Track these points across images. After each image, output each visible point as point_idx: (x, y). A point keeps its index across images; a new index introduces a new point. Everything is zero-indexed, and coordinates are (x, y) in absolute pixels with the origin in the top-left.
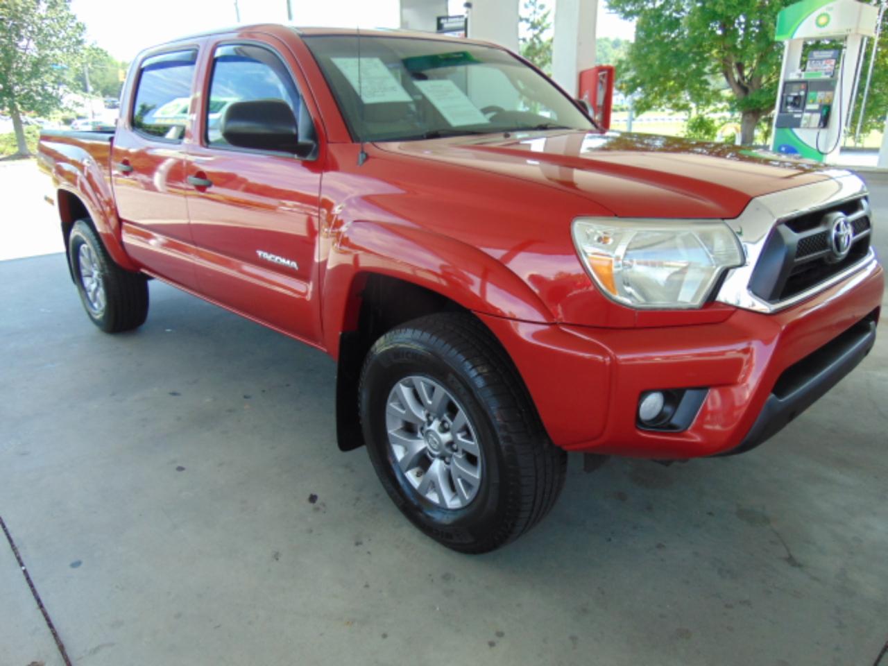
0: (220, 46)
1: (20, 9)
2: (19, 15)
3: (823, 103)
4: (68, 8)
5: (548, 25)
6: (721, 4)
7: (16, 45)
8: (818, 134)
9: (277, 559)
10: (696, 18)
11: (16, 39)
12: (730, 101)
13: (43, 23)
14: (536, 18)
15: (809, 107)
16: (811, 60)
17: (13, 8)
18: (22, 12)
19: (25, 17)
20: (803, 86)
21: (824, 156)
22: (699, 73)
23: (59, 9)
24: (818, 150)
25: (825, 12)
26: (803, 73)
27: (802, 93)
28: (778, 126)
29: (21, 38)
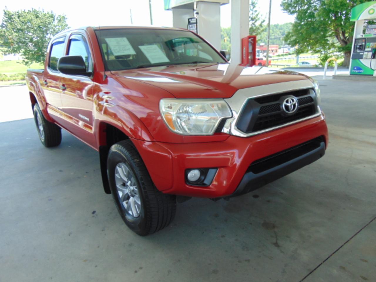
0: (73, 35)
1: (47, 23)
2: (47, 25)
3: (373, 48)
4: (65, 22)
5: (259, 19)
6: (332, 6)
7: (46, 37)
8: (371, 61)
9: (70, 235)
10: (321, 12)
11: (45, 34)
12: (339, 48)
13: (55, 28)
14: (254, 16)
15: (366, 50)
16: (368, 29)
17: (45, 23)
18: (48, 24)
19: (49, 26)
20: (364, 40)
21: (374, 71)
22: (324, 36)
23: (61, 22)
24: (371, 68)
25: (372, 8)
26: (364, 35)
27: (364, 44)
28: (353, 58)
29: (47, 34)
